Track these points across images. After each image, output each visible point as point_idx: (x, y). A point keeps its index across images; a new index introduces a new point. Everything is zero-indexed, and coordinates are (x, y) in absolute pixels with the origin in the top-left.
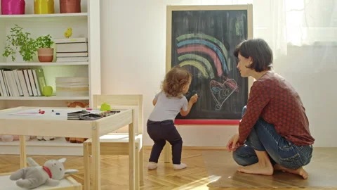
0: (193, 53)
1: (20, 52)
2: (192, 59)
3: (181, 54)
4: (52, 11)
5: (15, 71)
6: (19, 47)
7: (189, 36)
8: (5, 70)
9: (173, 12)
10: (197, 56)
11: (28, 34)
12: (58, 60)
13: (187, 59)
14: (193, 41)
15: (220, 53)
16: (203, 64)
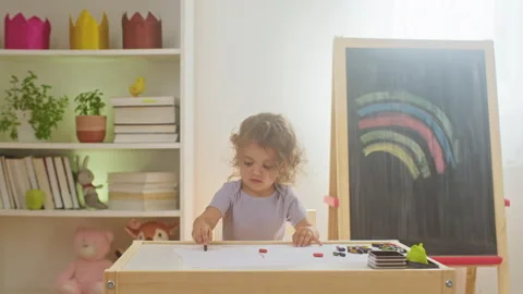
0: (388, 128)
1: (31, 122)
2: (387, 141)
3: (365, 131)
4: (106, 43)
5: (28, 159)
6: (29, 113)
7: (380, 96)
8: (8, 157)
9: (347, 49)
10: (396, 134)
11: (45, 87)
12: (118, 139)
13: (378, 141)
14: (388, 107)
15: (438, 130)
16: (409, 150)
